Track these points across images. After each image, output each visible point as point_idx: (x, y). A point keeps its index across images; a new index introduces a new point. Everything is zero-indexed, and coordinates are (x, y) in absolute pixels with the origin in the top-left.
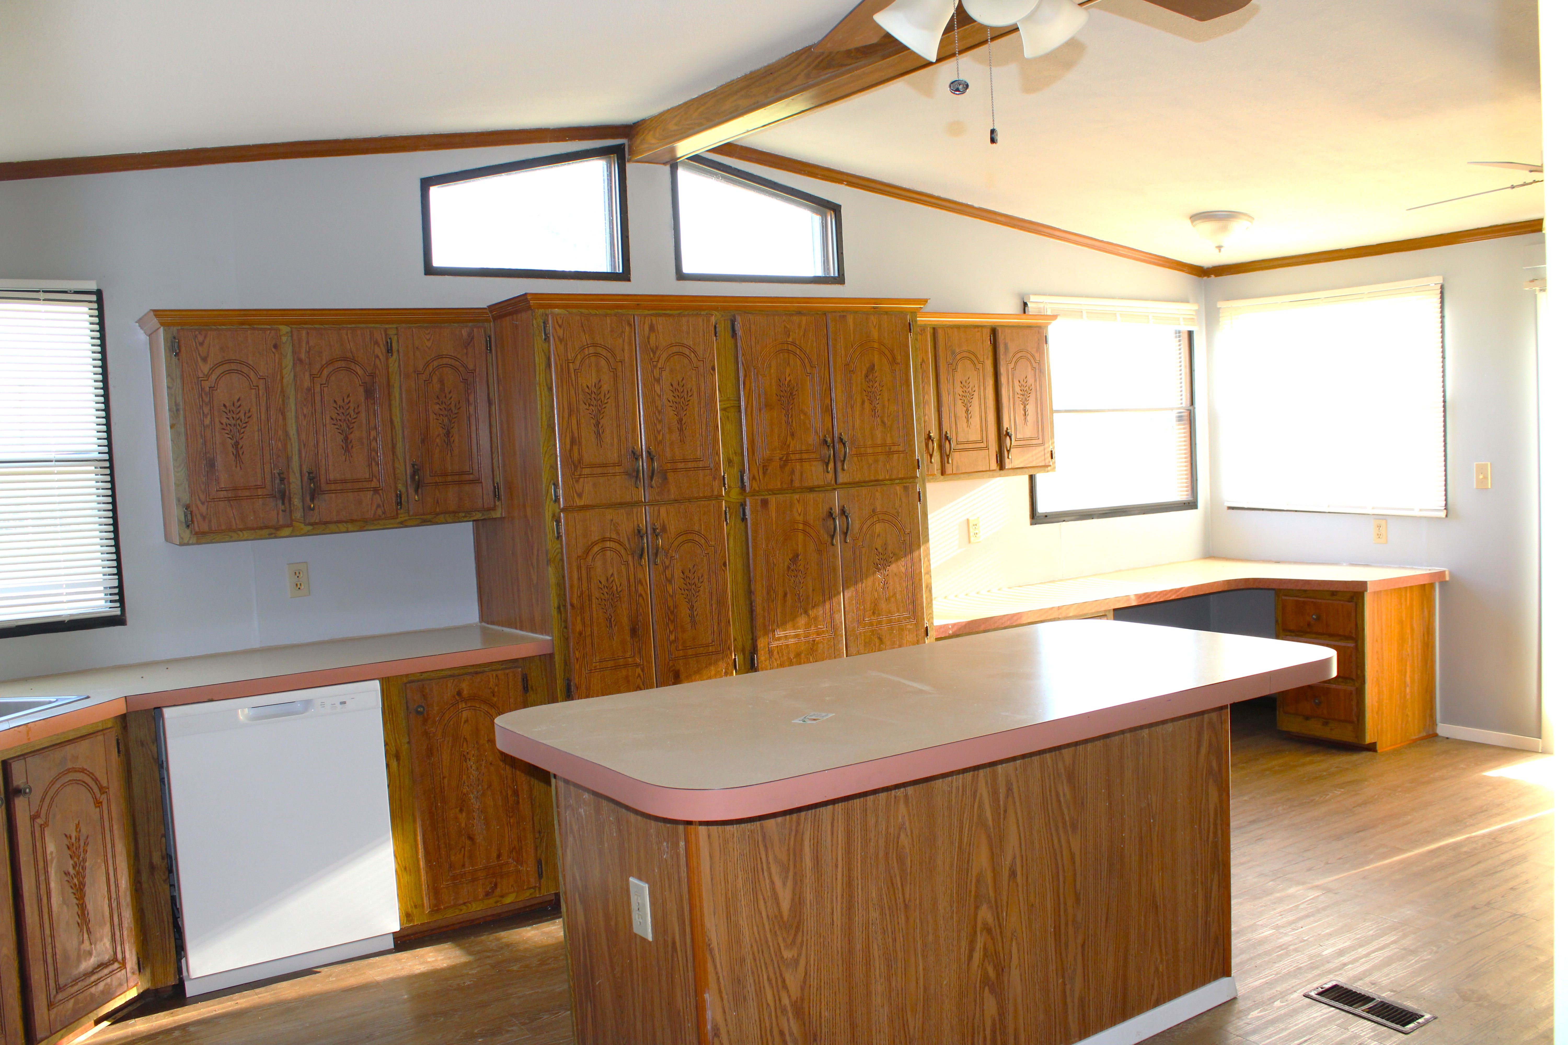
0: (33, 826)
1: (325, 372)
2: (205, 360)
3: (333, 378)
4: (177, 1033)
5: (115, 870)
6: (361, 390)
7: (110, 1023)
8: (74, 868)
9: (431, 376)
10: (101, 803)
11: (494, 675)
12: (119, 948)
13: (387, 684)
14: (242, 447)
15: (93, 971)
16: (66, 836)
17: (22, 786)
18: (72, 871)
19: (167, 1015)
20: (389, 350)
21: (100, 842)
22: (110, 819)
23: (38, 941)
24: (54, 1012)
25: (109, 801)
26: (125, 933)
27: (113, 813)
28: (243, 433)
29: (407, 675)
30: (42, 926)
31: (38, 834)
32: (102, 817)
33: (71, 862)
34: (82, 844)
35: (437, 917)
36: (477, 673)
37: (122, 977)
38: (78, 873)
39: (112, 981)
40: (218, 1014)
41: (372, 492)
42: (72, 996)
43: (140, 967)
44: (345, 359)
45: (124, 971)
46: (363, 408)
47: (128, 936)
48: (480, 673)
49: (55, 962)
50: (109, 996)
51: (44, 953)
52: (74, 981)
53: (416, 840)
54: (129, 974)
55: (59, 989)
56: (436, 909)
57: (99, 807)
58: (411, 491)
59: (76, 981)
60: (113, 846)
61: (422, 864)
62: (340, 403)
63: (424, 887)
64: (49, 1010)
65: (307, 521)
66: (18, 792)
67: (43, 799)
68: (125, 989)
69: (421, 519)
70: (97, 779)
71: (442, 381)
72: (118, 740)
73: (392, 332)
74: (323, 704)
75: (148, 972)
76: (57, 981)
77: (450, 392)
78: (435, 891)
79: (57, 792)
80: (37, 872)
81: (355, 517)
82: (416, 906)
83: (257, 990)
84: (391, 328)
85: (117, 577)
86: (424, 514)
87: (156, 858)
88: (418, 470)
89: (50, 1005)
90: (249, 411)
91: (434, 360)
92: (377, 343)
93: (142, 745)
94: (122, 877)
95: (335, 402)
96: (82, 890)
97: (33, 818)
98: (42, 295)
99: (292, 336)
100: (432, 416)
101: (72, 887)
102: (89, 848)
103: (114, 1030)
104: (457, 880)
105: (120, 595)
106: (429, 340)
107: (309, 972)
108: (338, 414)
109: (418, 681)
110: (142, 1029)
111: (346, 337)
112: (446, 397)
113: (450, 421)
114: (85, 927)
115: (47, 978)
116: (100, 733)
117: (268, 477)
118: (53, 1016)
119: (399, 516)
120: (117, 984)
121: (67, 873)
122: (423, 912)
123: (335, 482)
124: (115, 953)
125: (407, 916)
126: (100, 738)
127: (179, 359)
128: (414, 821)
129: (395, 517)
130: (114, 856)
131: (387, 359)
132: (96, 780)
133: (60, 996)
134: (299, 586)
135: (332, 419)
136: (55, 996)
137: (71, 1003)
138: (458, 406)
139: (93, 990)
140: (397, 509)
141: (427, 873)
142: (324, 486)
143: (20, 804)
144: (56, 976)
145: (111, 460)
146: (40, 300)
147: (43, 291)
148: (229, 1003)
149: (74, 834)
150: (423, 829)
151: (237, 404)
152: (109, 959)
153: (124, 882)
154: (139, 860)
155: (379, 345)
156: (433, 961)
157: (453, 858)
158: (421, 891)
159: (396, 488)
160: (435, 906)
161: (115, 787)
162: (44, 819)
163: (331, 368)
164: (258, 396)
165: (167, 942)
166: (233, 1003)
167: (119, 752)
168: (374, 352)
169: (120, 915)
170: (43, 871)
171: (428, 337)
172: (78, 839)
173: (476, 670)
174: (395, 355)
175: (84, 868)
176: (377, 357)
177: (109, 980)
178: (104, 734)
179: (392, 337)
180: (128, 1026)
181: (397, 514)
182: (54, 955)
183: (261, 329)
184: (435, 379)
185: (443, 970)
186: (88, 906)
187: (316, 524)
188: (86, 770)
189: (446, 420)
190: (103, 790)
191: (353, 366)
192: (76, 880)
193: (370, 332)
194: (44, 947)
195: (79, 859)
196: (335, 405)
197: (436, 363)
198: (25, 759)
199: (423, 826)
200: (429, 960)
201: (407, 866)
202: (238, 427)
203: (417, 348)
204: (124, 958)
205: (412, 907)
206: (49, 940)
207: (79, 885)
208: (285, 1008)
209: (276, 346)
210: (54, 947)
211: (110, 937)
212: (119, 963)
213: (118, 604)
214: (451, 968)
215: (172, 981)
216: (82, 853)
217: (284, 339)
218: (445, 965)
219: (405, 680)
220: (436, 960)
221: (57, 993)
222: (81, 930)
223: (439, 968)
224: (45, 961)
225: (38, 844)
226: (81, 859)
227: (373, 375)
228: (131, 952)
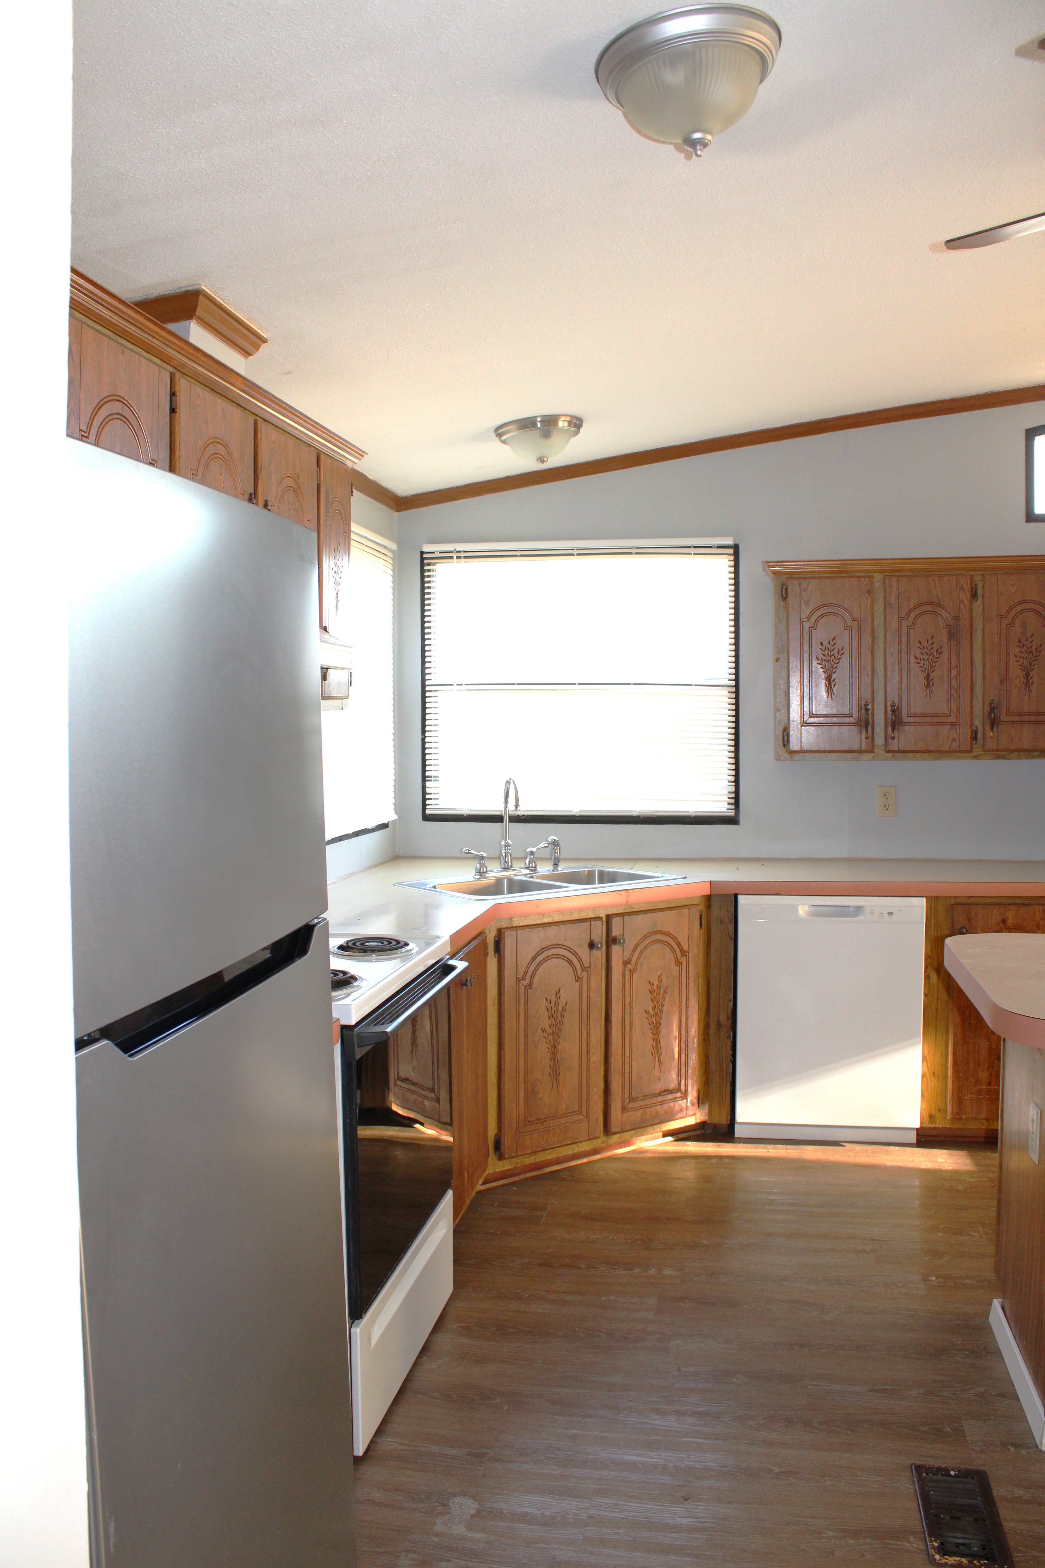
0: (624, 970)
1: (912, 615)
2: (807, 604)
3: (919, 621)
4: (714, 1160)
5: (687, 1019)
6: (945, 631)
7: (673, 1139)
8: (653, 1009)
9: (1013, 621)
10: (681, 963)
11: (1041, 909)
12: (683, 1082)
13: (934, 902)
14: (834, 680)
15: (660, 1093)
16: (649, 982)
17: (619, 937)
18: (652, 1012)
19: (715, 1145)
20: (974, 596)
21: (677, 994)
22: (688, 977)
23: (619, 1057)
24: (625, 1115)
25: (688, 963)
26: (690, 1071)
27: (690, 973)
28: (836, 667)
29: (956, 897)
30: (623, 1047)
31: (627, 976)
32: (680, 975)
33: (652, 1004)
34: (662, 991)
35: (957, 1125)
36: (1024, 905)
37: (683, 1105)
38: (656, 1014)
39: (674, 1105)
40: (751, 1156)
41: (948, 727)
42: (641, 1108)
43: (700, 1101)
44: (931, 603)
45: (685, 1101)
46: (945, 649)
47: (692, 1074)
48: (1027, 905)
49: (630, 1077)
50: (671, 1117)
51: (623, 1068)
52: (644, 1096)
53: (947, 1050)
54: (689, 1104)
55: (632, 1099)
56: (957, 1118)
57: (679, 966)
58: (988, 728)
59: (645, 1097)
60: (687, 999)
61: (950, 1072)
62: (924, 644)
63: (949, 1095)
64: (622, 1112)
65: (888, 749)
66: (615, 941)
67: (634, 950)
68: (685, 1115)
69: (996, 755)
70: (680, 943)
71: (1024, 626)
72: (701, 916)
73: (977, 578)
74: (872, 912)
75: (707, 1107)
76: (630, 1093)
77: (1032, 636)
78: (959, 1101)
79: (646, 948)
80: (624, 1005)
81: (930, 749)
82: (939, 1110)
83: (788, 1147)
84: (977, 575)
85: (734, 784)
86: (998, 750)
87: (723, 1018)
88: (995, 708)
89: (624, 1109)
90: (842, 649)
91: (1016, 605)
92: (962, 589)
93: (721, 923)
94: (692, 1026)
95: (920, 642)
96: (658, 1028)
97: (626, 963)
98: (692, 551)
99: (884, 582)
100: (1012, 658)
101: (650, 1024)
102: (667, 997)
103: (674, 1146)
104: (982, 1095)
105: (736, 800)
106: (1013, 586)
107: (836, 1143)
108: (922, 654)
109: (964, 904)
110: (692, 1150)
111: (933, 583)
112: (1027, 640)
113: (1030, 664)
114: (657, 1057)
115: (623, 1088)
116: (686, 907)
117: (855, 707)
118: (625, 1119)
119: (974, 750)
120: (678, 1109)
121: (647, 1012)
122: (946, 1117)
123: (915, 715)
124: (680, 1084)
125: (929, 1116)
126: (686, 911)
127: (786, 603)
128: (947, 1032)
129: (970, 751)
130: (687, 1007)
131: (971, 604)
132: (678, 944)
133: (631, 1105)
134: (887, 807)
135: (916, 658)
136: (628, 1103)
137: (640, 1113)
138: (1039, 649)
139: (658, 1108)
140: (972, 744)
141: (953, 1082)
142: (905, 719)
143: (616, 950)
144: (630, 1088)
145: (737, 686)
146: (691, 554)
147: (694, 547)
148: (762, 1150)
149: (656, 983)
150: (954, 1041)
151: (832, 643)
152: (674, 1087)
153: (694, 1030)
154: (709, 1016)
155: (964, 591)
156: (942, 1162)
157: (980, 1074)
158: (946, 1097)
159: (972, 725)
160: (957, 1114)
161: (696, 952)
162: (634, 966)
163: (917, 612)
164: (850, 636)
165: (724, 1088)
166: (765, 1150)
167: (701, 925)
168: (959, 597)
169: (687, 1055)
170: (629, 1006)
171: (1012, 583)
172: (659, 988)
173: (1023, 902)
174: (980, 600)
175: (661, 1012)
176: (962, 601)
177: (672, 1104)
178: (689, 909)
179: (978, 583)
180: (685, 1145)
181: (972, 749)
182: (631, 1072)
183: (857, 577)
184: (1018, 623)
185: (946, 1171)
186: (661, 1041)
187: (895, 751)
188: (671, 934)
189: (1026, 663)
190: (683, 953)
191: (938, 610)
192: (653, 1019)
193: (956, 578)
194: (624, 1063)
195: (658, 1003)
196: (919, 645)
197: (1019, 608)
198: (623, 916)
199: (954, 1038)
200: (939, 1160)
201: (936, 1072)
202: (832, 662)
203: (1001, 593)
204: (686, 1091)
205: (936, 1110)
206: (627, 1060)
207: (656, 1024)
208: (802, 1165)
209: (869, 592)
210: (631, 1066)
211: (676, 1071)
212: (682, 1093)
213: (733, 807)
214: (954, 1172)
215: (724, 1120)
216: (661, 999)
217: (877, 585)
218: (950, 1168)
219: (953, 901)
220: (945, 1162)
221: (630, 1101)
222: (654, 1059)
223: (943, 1168)
224: (623, 1075)
225: (627, 985)
226: (660, 1003)
227: (956, 618)
228: (693, 1088)
